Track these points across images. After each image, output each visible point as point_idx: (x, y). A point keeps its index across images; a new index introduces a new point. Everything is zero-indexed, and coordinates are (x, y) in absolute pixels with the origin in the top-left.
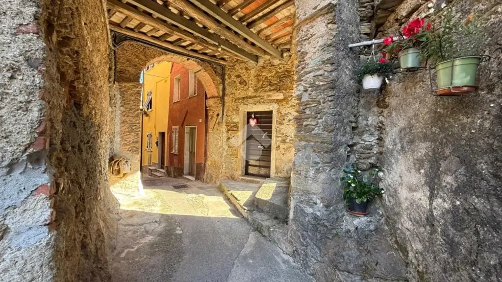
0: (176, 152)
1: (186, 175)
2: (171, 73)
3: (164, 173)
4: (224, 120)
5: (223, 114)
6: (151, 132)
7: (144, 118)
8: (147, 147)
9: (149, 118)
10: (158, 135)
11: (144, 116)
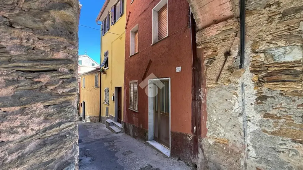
0: (136, 108)
1: (150, 140)
2: (126, 28)
3: (122, 128)
4: (246, 63)
5: (242, 52)
6: (107, 87)
7: (102, 75)
8: (105, 100)
9: (106, 75)
10: (114, 90)
11: (102, 73)
